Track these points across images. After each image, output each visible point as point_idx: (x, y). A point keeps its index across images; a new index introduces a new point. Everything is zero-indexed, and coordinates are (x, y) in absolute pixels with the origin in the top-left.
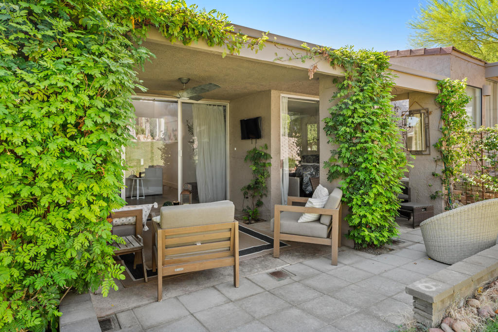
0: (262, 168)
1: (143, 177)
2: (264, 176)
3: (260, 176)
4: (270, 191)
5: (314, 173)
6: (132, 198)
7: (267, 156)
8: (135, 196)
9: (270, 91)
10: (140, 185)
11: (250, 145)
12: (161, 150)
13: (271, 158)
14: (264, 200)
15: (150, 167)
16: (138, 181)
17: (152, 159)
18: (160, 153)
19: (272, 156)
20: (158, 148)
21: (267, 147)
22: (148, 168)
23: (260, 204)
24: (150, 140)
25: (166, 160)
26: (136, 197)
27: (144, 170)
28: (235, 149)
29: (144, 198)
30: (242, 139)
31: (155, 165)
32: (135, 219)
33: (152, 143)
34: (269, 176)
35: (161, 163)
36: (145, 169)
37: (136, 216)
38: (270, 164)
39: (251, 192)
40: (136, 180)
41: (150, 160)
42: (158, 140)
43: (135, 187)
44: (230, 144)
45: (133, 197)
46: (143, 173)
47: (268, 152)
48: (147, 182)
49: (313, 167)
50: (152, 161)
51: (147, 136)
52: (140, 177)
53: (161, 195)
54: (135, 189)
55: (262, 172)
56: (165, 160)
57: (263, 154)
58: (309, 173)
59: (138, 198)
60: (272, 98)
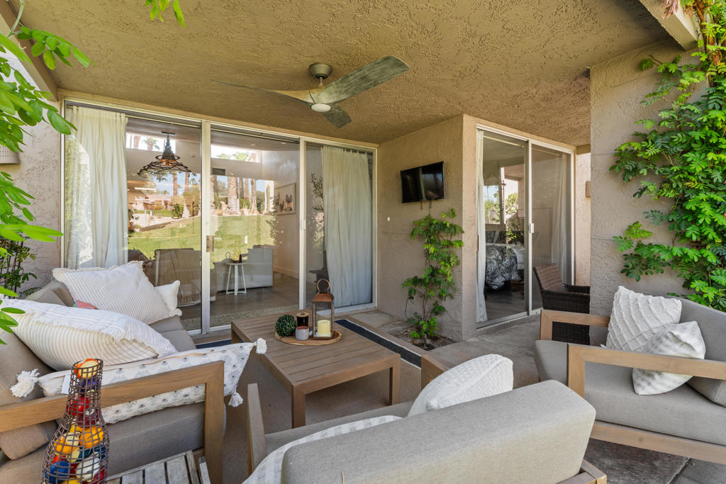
0: (445, 250)
1: (245, 261)
2: (450, 263)
3: (443, 263)
4: (461, 290)
5: (500, 258)
6: (227, 293)
7: (456, 229)
8: (232, 289)
9: (460, 117)
10: (240, 274)
11: (419, 211)
12: (270, 224)
13: (463, 232)
14: (446, 304)
15: (255, 247)
16: (236, 267)
17: (258, 237)
18: (268, 228)
19: (464, 229)
20: (267, 221)
21: (452, 213)
22: (252, 248)
23: (438, 310)
24: (256, 213)
25: (278, 238)
26: (234, 290)
27: (247, 252)
28: (389, 219)
29: (245, 292)
30: (403, 202)
31: (262, 244)
32: (201, 390)
33: (259, 218)
34: (458, 263)
35: (271, 242)
36: (249, 249)
37: (206, 384)
38: (460, 242)
39: (422, 289)
40: (233, 267)
41: (256, 239)
42: (266, 214)
43: (232, 276)
44: (379, 212)
45: (229, 291)
46: (245, 255)
47: (455, 221)
48: (250, 269)
49: (498, 249)
50: (259, 240)
51: (252, 210)
52: (240, 261)
53: (270, 287)
54: (232, 280)
55: (447, 256)
56: (276, 238)
57: (448, 225)
58: (494, 257)
59: (236, 293)
60: (465, 129)
